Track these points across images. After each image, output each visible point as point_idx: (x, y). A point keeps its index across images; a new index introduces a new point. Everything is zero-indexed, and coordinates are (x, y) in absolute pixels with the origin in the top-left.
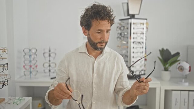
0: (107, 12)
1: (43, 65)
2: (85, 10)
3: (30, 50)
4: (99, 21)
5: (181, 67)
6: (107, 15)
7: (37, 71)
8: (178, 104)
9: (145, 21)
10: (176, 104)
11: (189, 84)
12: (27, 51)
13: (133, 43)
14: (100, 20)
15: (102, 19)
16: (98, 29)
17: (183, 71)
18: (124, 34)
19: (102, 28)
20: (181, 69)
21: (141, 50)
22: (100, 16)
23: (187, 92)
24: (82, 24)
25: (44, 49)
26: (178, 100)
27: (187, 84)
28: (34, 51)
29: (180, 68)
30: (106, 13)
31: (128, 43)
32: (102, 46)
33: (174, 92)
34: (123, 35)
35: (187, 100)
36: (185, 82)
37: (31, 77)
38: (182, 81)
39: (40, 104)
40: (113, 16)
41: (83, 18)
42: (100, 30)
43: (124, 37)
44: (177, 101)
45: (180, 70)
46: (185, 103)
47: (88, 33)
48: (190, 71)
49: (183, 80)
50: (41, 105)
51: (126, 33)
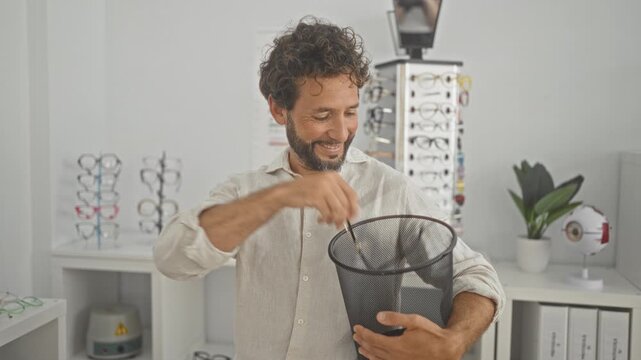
0: (342, 48)
1: (139, 207)
2: (273, 44)
3: (99, 161)
4: (319, 80)
5: (574, 226)
6: (344, 58)
7: (117, 226)
8: (562, 350)
9: (455, 69)
10: (553, 353)
11: (605, 283)
12: (89, 162)
13: (412, 141)
14: (325, 76)
15: (332, 73)
16: (317, 107)
17: (581, 238)
18: (382, 113)
19: (331, 104)
20: (575, 232)
21: (439, 166)
22: (323, 65)
23: (595, 311)
24: (265, 89)
25: (144, 160)
26: (562, 339)
27: (598, 285)
28: (108, 163)
29: (571, 229)
30: (341, 52)
31: (393, 141)
32: (332, 157)
33: (544, 310)
34: (378, 117)
35: (591, 341)
36: (592, 277)
37: (99, 243)
38: (579, 276)
39: (121, 326)
40: (364, 60)
41: (267, 71)
42: (326, 110)
43: (380, 122)
44: (557, 341)
45: (572, 236)
46: (586, 351)
47: (289, 118)
48: (605, 239)
49: (586, 272)
50: (124, 331)
51: (387, 110)
